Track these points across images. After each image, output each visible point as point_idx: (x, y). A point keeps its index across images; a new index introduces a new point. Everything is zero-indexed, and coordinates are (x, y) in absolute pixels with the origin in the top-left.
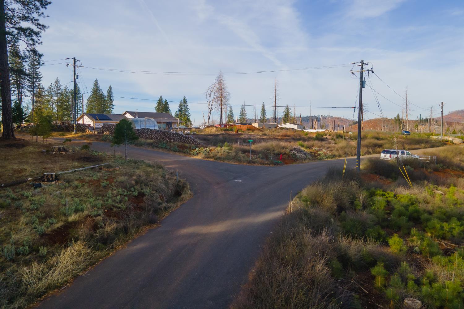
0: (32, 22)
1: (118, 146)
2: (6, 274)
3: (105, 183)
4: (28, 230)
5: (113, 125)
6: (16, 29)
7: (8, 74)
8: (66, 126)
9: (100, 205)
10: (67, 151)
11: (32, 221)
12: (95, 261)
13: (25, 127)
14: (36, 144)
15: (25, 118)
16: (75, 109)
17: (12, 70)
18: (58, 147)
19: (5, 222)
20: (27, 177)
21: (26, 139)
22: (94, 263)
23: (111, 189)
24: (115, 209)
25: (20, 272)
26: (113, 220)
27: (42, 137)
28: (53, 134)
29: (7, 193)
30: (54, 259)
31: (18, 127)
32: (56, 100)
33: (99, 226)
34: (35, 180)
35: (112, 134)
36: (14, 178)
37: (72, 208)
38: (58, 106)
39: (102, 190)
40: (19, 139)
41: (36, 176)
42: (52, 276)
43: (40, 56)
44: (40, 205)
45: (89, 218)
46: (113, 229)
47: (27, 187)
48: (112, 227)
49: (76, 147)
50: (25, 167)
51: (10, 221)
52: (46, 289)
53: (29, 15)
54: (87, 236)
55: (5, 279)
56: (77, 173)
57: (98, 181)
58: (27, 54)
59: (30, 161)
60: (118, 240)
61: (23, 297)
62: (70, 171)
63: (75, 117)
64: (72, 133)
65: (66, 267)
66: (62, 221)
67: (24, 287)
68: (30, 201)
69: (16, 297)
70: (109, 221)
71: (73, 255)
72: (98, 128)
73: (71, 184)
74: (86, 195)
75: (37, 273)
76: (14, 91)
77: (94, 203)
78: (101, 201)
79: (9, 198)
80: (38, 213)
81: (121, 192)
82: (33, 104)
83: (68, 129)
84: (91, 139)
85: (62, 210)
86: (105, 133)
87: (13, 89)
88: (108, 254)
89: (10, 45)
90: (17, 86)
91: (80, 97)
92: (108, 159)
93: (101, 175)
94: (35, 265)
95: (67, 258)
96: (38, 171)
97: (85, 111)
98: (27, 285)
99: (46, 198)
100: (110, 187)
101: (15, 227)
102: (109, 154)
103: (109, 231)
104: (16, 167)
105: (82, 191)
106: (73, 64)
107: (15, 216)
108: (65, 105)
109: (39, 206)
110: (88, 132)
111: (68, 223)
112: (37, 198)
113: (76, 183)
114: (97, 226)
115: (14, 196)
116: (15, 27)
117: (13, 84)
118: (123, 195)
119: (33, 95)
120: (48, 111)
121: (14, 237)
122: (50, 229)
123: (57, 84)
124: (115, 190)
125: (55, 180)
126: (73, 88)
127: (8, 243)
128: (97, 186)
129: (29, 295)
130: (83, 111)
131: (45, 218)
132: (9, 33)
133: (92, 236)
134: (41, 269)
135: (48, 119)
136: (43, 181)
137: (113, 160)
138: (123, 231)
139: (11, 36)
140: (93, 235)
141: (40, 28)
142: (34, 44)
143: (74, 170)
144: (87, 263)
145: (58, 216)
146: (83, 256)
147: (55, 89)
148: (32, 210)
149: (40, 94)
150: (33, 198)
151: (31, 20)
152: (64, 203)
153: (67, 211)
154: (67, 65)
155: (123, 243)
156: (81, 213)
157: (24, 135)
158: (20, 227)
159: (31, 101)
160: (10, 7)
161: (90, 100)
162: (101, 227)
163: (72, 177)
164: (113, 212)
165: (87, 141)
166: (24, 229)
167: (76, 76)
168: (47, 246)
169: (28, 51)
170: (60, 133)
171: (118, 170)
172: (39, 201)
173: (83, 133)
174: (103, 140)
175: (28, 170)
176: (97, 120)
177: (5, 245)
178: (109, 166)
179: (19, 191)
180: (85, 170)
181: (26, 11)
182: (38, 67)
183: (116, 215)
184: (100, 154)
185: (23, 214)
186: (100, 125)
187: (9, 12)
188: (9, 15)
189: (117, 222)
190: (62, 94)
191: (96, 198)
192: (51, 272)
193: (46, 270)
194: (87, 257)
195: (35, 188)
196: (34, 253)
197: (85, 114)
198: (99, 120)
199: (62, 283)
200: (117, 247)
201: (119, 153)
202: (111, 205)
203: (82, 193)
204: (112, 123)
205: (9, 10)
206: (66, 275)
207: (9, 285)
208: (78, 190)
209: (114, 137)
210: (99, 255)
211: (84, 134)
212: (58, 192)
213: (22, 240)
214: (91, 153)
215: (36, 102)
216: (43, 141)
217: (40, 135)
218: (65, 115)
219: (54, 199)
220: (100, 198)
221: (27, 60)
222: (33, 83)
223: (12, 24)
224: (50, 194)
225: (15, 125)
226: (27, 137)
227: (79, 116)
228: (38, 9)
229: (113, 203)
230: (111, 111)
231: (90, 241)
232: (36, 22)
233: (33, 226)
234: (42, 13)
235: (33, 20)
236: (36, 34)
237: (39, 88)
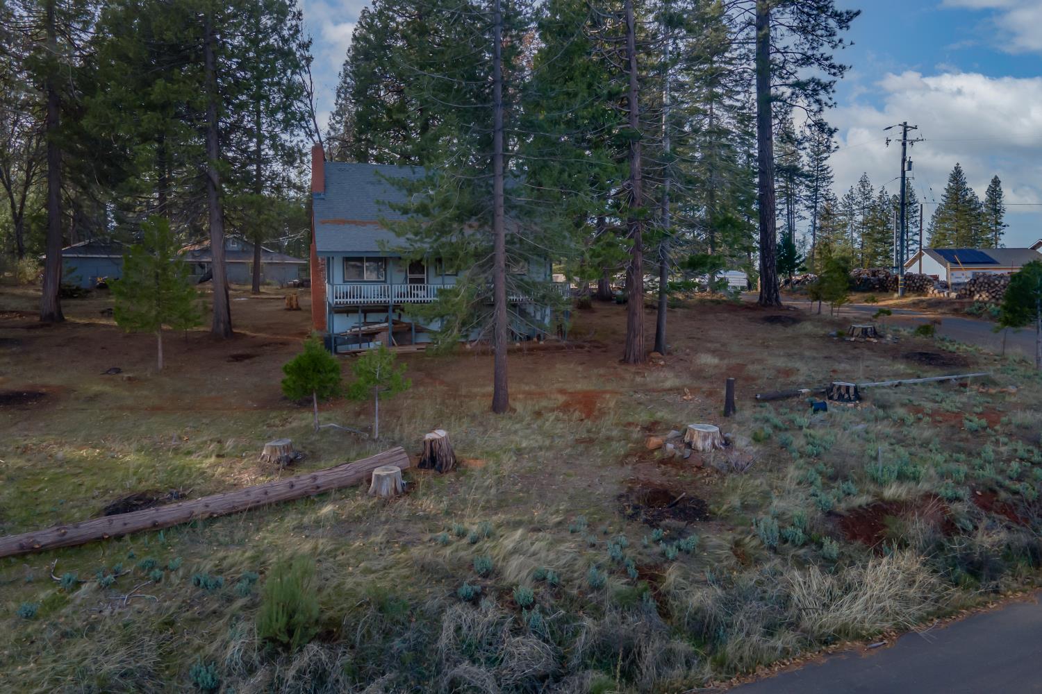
0: (820, 64)
1: (1014, 332)
2: (761, 573)
3: (977, 422)
4: (802, 496)
5: (1002, 277)
6: (790, 86)
7: (773, 179)
8: (879, 280)
9: (962, 475)
10: (882, 337)
11: (810, 480)
12: (949, 609)
13: (798, 282)
14: (818, 319)
15: (798, 265)
16: (902, 240)
17: (780, 169)
18: (860, 326)
19: (762, 470)
20: (800, 385)
21: (800, 307)
22: (949, 614)
23: (993, 439)
24: (1003, 495)
25: (787, 576)
26: (998, 522)
27: (829, 303)
28: (852, 298)
29: (765, 414)
30: (853, 572)
31: (787, 282)
32: (860, 223)
33: (958, 525)
34: (815, 394)
35: (997, 299)
36: (778, 385)
37: (892, 468)
38: (863, 235)
39: (967, 440)
40: (788, 308)
41: (816, 385)
42: (849, 608)
43: (831, 132)
44: (825, 448)
45: (932, 502)
46: (999, 543)
47: (800, 408)
48: (996, 538)
49: (901, 329)
50: (798, 365)
51: (771, 471)
52: (838, 631)
53: (815, 52)
54: (927, 543)
55: (760, 583)
56: (903, 388)
57: (957, 415)
58: (808, 132)
59: (807, 353)
60: (1013, 576)
61: (793, 630)
62: (888, 383)
63: (902, 257)
64: (892, 295)
65: (879, 600)
66: (868, 492)
67: (793, 611)
68: (806, 436)
69: (780, 625)
70: (986, 522)
71: (894, 578)
72: (959, 284)
73: (890, 412)
74: (925, 444)
75: (819, 590)
76: (781, 210)
77: (945, 467)
78: (966, 467)
79: (768, 424)
80: (821, 466)
81: (1021, 453)
82: (814, 234)
83: (884, 285)
84: (940, 311)
85: (870, 468)
86: (977, 297)
87: (780, 207)
88: (985, 604)
89: (777, 121)
90: (787, 199)
91: (915, 212)
92: (985, 361)
93: (965, 400)
94: (815, 571)
95: (881, 580)
96: (820, 377)
97: (925, 243)
98: (800, 610)
99: (835, 436)
100: (989, 435)
101: (779, 483)
102: (988, 349)
103: (986, 545)
104: (781, 363)
105: (914, 432)
106: (901, 137)
107: (779, 462)
108: (879, 232)
109: (821, 450)
110: (933, 293)
111: (882, 500)
112: (818, 432)
113: (901, 412)
114: (953, 524)
115: (777, 421)
116: (787, 82)
117: (780, 197)
118: (1028, 460)
119: (815, 216)
120: (843, 245)
121: (777, 504)
122: (843, 505)
123: (863, 186)
124: (1005, 444)
125: (854, 400)
126: (898, 193)
127: (766, 513)
128: (953, 426)
129: (804, 631)
130: (921, 244)
131: (833, 478)
132: (776, 98)
133: (940, 547)
134: (827, 585)
135: (842, 266)
136: (831, 398)
137: (999, 367)
138: (1026, 555)
139: (779, 104)
140: (942, 545)
141: (834, 74)
142: (821, 110)
143: (896, 382)
144: (929, 607)
145: (860, 479)
146: (920, 587)
147: (860, 199)
148: (809, 456)
149: (828, 212)
150: (812, 431)
151: (818, 60)
152: (873, 454)
153: (880, 473)
154: (888, 141)
155: (1026, 587)
156: (912, 484)
157: (796, 299)
158: (787, 487)
159: (811, 228)
160: (780, 45)
161: (940, 216)
162: (964, 530)
163: (892, 396)
164: (997, 501)
165: (930, 315)
166: (794, 491)
167: (906, 164)
168: (838, 540)
169: (809, 126)
170: (867, 295)
171: (1014, 394)
172: (821, 439)
173: (919, 295)
174: (970, 314)
175: (801, 372)
176: (957, 263)
177: (761, 515)
178: (986, 382)
179: (785, 414)
180: (923, 384)
181: (808, 46)
182: (825, 155)
183: (1008, 510)
184: (962, 348)
185: (793, 460)
186: (964, 275)
187: (779, 56)
188: (778, 62)
189: (1009, 528)
190: (873, 208)
191: (951, 456)
192: (847, 598)
193: (837, 592)
194: (929, 593)
195: (816, 411)
196: (814, 547)
197: (927, 251)
198: (963, 263)
199: (871, 631)
200: (1010, 593)
201: (1019, 350)
202: (992, 479)
203: (914, 439)
204: (999, 272)
205: (778, 51)
206: (880, 617)
207: (767, 596)
208: (905, 430)
209: (1005, 308)
210: (960, 598)
211: (923, 298)
212: (860, 427)
213: (791, 514)
214: (939, 345)
215: (821, 229)
216: (832, 311)
217: (825, 300)
218: (879, 254)
219: (853, 441)
220: (962, 457)
221: (807, 145)
222: (816, 190)
223: (783, 78)
224: (845, 429)
225: (781, 279)
226: (802, 304)
227: (911, 256)
228: (832, 34)
229: (1000, 478)
230: (997, 239)
231: (935, 557)
232: (827, 63)
233: (811, 490)
234: (840, 41)
235: (823, 61)
236: (826, 87)
237: (827, 200)
